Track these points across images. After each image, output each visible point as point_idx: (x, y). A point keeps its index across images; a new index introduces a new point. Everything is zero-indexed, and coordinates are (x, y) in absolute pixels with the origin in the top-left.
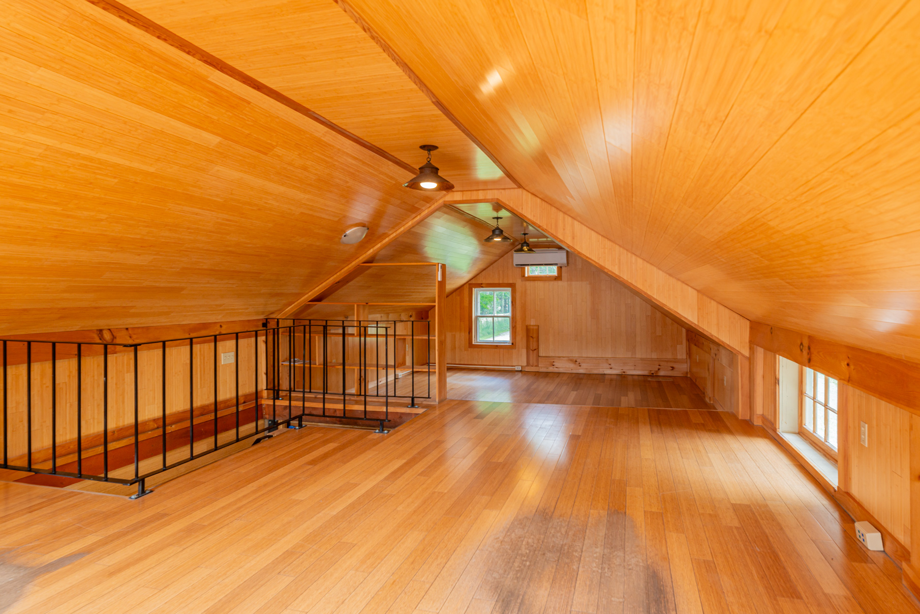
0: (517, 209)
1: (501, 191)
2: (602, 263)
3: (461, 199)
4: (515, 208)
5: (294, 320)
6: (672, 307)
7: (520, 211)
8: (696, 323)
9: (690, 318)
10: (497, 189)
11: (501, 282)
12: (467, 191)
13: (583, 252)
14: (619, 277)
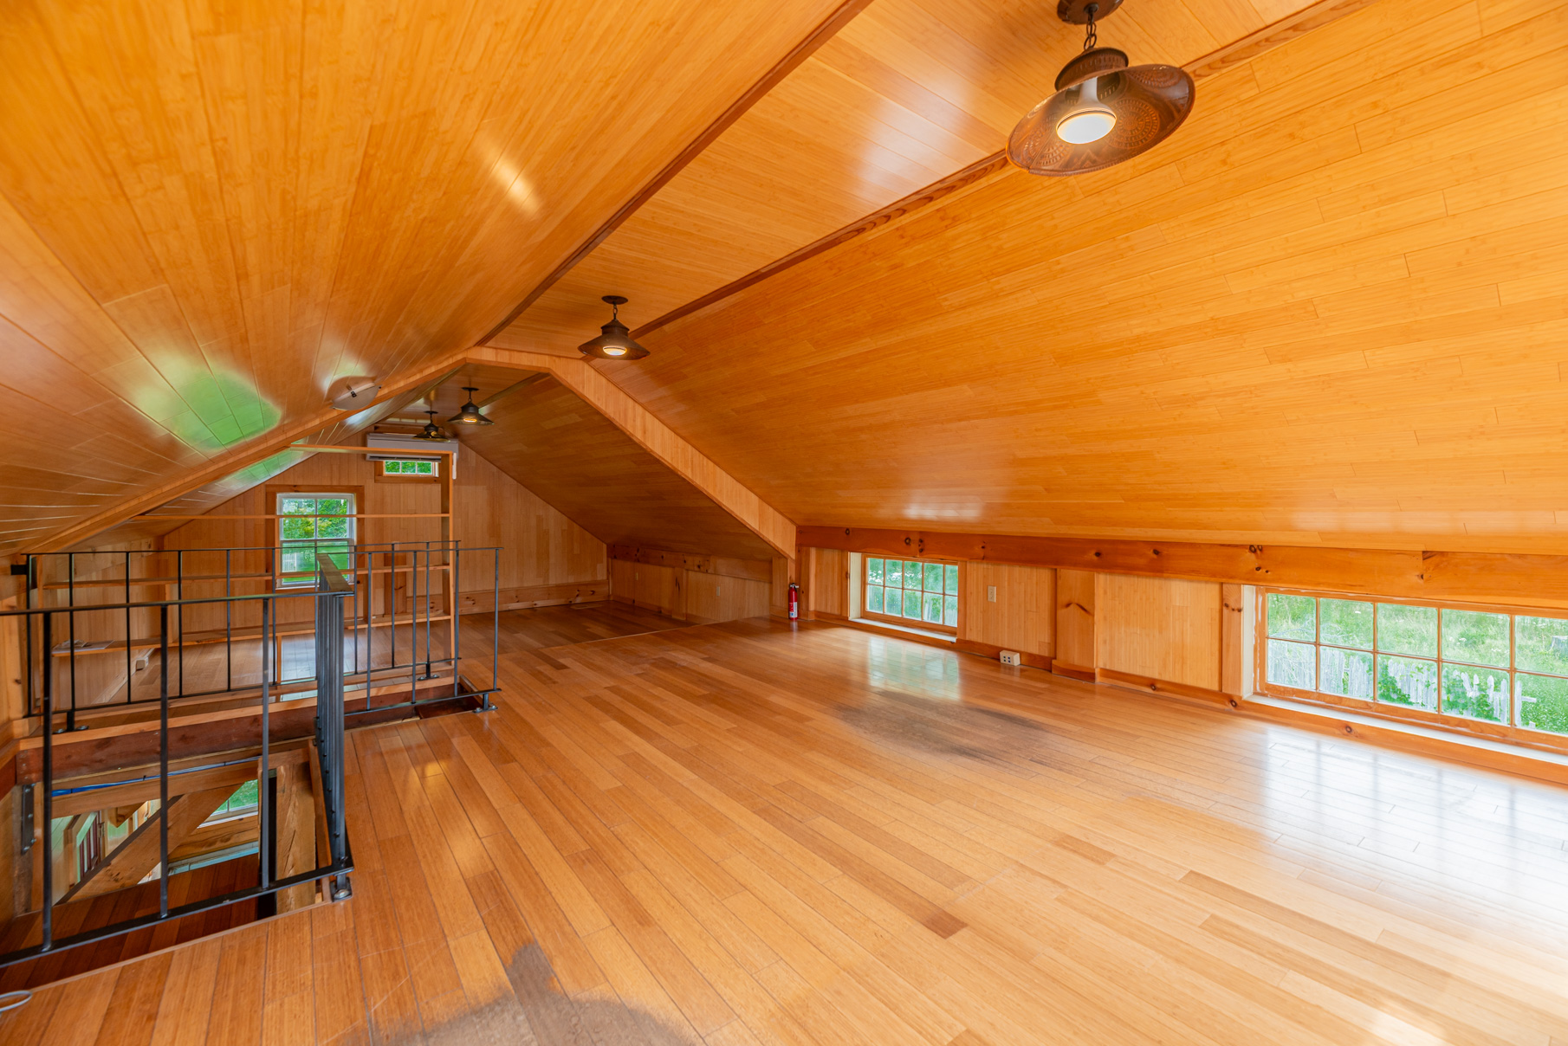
0: (576, 387)
1: (554, 358)
2: (675, 465)
3: (494, 360)
4: (574, 385)
5: (128, 553)
6: (738, 514)
7: (580, 390)
8: (757, 529)
9: (753, 525)
10: (548, 355)
11: (335, 483)
12: (504, 349)
13: (655, 451)
14: (693, 481)
